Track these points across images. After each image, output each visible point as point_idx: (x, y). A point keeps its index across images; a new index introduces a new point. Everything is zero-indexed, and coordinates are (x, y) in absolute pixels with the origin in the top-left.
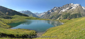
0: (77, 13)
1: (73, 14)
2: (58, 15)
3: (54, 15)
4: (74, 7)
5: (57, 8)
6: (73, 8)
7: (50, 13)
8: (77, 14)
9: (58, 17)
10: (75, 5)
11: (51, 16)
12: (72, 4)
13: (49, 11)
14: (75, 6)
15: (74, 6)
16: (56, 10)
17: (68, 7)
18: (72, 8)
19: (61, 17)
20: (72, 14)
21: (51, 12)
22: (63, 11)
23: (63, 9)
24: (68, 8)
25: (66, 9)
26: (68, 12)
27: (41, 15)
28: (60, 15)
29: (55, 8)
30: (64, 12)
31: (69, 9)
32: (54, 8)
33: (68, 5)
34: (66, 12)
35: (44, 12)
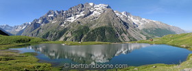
0: (104, 25)
2: (60, 30)
3: (49, 29)
4: (95, 12)
5: (55, 14)
6: (93, 14)
7: (39, 25)
8: (105, 27)
9: (61, 35)
10: (98, 6)
11: (42, 33)
12: (91, 4)
13: (38, 20)
14: (98, 10)
16: (52, 18)
17: (81, 11)
18: (91, 13)
19: (67, 36)
20: (94, 27)
21: (42, 23)
22: (72, 21)
23: (71, 16)
24: (82, 14)
25: (78, 16)
26: (84, 23)
27: (18, 30)
28: (65, 30)
30: (73, 24)
31: (85, 16)
32: (48, 14)
33: (83, 6)
34: (79, 22)
35: (25, 24)
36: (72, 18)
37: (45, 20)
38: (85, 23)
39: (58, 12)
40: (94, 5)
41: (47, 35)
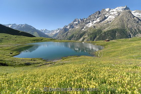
0: (116, 27)
1: (108, 31)
2: (81, 33)
3: (74, 32)
4: (110, 17)
5: (79, 22)
6: (108, 19)
7: (68, 29)
8: (117, 29)
9: (81, 36)
10: (114, 10)
11: (69, 35)
12: (107, 10)
13: (67, 26)
15: (112, 13)
16: (77, 24)
17: (98, 17)
18: (106, 18)
19: (85, 37)
21: (70, 28)
22: (90, 26)
23: (89, 22)
24: (98, 20)
25: (95, 22)
27: (54, 33)
28: (84, 33)
29: (75, 21)
30: (90, 28)
31: (100, 21)
33: (100, 13)
34: (95, 27)
35: (59, 29)
36: (90, 24)
37: (72, 26)
38: (99, 27)
39: (81, 20)
40: (109, 10)
41: (72, 36)
